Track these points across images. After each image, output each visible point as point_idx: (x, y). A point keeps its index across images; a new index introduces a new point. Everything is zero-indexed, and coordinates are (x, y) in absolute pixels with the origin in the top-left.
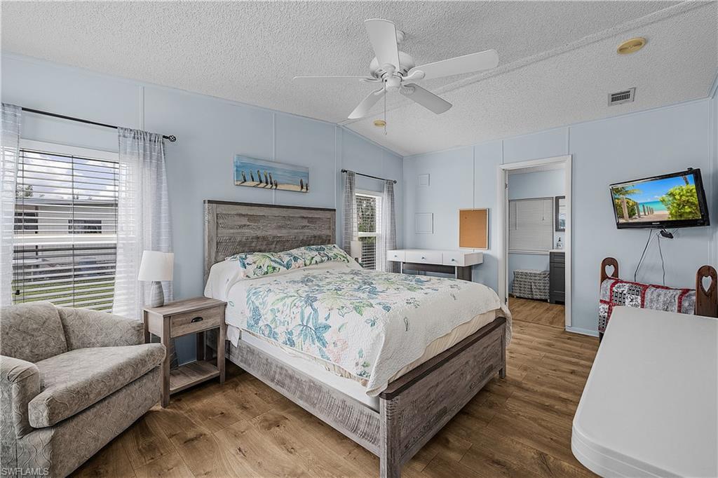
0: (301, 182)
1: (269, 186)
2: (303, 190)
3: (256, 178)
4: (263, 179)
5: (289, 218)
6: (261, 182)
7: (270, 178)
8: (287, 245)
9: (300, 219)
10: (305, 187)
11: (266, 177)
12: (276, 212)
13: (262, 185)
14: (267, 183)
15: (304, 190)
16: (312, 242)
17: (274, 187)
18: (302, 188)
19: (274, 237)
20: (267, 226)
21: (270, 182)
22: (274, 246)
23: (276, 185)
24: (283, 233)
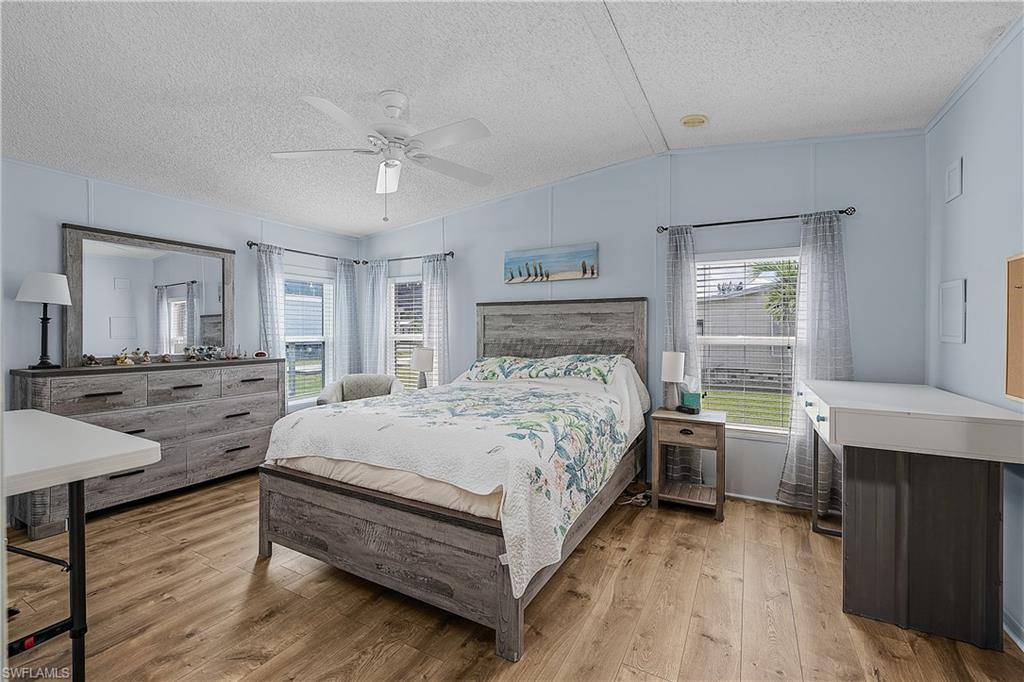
0: (584, 264)
1: (539, 278)
2: (586, 276)
3: (525, 272)
4: (532, 272)
5: (562, 316)
6: (529, 275)
7: (541, 269)
8: (558, 350)
9: (579, 317)
10: (589, 272)
11: (535, 268)
12: (543, 309)
13: (531, 279)
14: (536, 275)
15: (588, 275)
16: (598, 349)
17: (545, 279)
18: (585, 272)
19: (541, 340)
20: (533, 326)
21: (541, 274)
22: (542, 351)
23: (548, 276)
24: (554, 336)
